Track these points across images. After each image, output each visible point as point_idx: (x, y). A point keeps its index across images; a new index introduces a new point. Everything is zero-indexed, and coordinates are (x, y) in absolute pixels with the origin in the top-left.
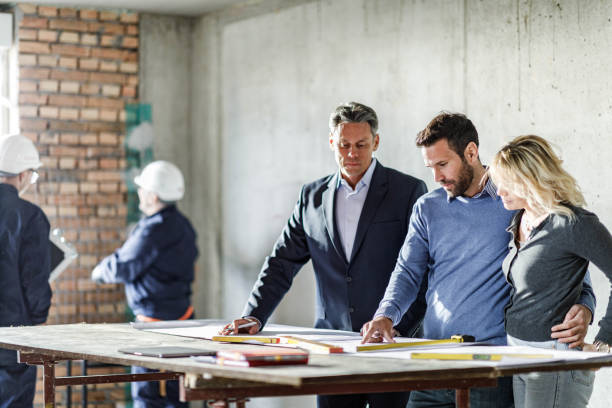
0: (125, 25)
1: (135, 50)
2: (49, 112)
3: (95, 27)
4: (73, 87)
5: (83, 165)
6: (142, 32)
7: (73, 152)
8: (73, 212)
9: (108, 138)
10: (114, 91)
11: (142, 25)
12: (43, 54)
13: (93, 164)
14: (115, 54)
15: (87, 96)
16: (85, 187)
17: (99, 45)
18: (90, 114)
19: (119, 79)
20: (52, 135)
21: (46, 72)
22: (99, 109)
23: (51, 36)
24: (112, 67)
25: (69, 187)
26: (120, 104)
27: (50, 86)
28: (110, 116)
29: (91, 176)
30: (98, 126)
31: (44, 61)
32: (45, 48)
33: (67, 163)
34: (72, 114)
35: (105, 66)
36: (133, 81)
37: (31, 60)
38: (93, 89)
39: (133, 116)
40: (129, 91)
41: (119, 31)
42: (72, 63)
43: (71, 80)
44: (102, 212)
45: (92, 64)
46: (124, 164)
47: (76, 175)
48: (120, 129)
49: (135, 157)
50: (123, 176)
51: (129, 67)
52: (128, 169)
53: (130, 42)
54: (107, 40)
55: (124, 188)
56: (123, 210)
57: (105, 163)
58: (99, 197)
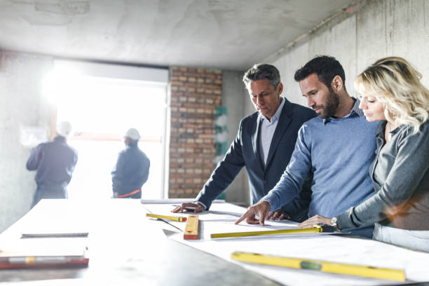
0: (216, 75)
1: (220, 85)
2: (183, 110)
3: (203, 75)
4: (193, 100)
5: (197, 131)
6: (224, 78)
7: (193, 126)
8: (192, 151)
9: (208, 121)
10: (211, 102)
11: (223, 75)
12: (181, 86)
13: (201, 131)
14: (211, 87)
15: (199, 103)
16: (197, 141)
17: (205, 83)
18: (201, 111)
19: (213, 97)
20: (184, 119)
21: (182, 93)
22: (204, 108)
23: (184, 79)
24: (210, 92)
25: (191, 141)
26: (213, 107)
27: (183, 99)
28: (209, 112)
29: (201, 136)
30: (204, 116)
31: (181, 89)
32: (182, 84)
33: (190, 131)
34: (193, 111)
35: (207, 91)
36: (219, 98)
37: (175, 88)
38: (202, 101)
39: (219, 112)
40: (218, 102)
41: (213, 77)
42: (193, 90)
43: (193, 97)
44: (205, 151)
45: (201, 90)
46: (214, 132)
47: (194, 136)
48: (213, 117)
49: (219, 129)
50: (213, 136)
51: (217, 92)
52: (216, 133)
53: (218, 82)
54: (208, 81)
55: (214, 142)
56: (214, 151)
57: (206, 131)
58: (203, 145)
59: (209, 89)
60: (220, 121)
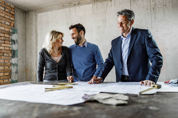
0: (11, 8)
1: (13, 15)
3: (4, 6)
5: (0, 41)
6: (15, 11)
9: (6, 35)
10: (9, 24)
11: (15, 9)
13: (3, 42)
14: (9, 14)
15: (2, 23)
16: (1, 48)
17: (5, 11)
19: (10, 21)
26: (10, 27)
28: (8, 30)
29: (3, 45)
30: (4, 31)
35: (6, 17)
36: (13, 22)
39: (13, 31)
40: (12, 24)
44: (5, 55)
46: (11, 43)
48: (10, 34)
49: (14, 42)
50: (10, 46)
51: (12, 19)
52: (12, 44)
53: (12, 13)
54: (7, 10)
55: (11, 49)
56: (10, 55)
57: (6, 42)
58: (5, 50)
59: (8, 16)
60: (14, 37)
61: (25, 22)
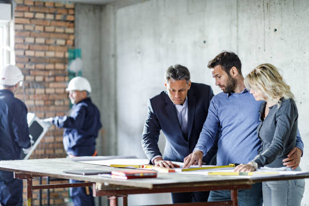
0: (68, 9)
1: (73, 22)
2: (30, 53)
3: (53, 10)
4: (42, 41)
5: (47, 79)
6: (76, 13)
7: (42, 73)
8: (42, 103)
9: (59, 66)
10: (62, 42)
11: (76, 9)
12: (27, 24)
13: (52, 79)
14: (63, 24)
15: (49, 45)
16: (48, 91)
17: (55, 20)
18: (51, 54)
19: (65, 36)
20: (31, 65)
21: (28, 33)
22: (55, 51)
23: (31, 15)
24: (61, 30)
25: (40, 91)
26: (65, 49)
27: (31, 40)
28: (61, 55)
29: (51, 85)
30: (54, 60)
31: (27, 27)
32: (27, 21)
33: (39, 79)
34: (42, 54)
35: (58, 30)
36: (72, 37)
37: (21, 27)
38: (52, 41)
39: (72, 55)
40: (70, 42)
41: (64, 12)
42: (41, 28)
43: (41, 37)
44: (57, 103)
45: (51, 29)
46: (67, 79)
47: (43, 84)
48: (65, 61)
51: (70, 30)
53: (70, 18)
54: (58, 17)
57: (58, 79)
58: (55, 96)
60: (74, 66)
61: (100, 29)
